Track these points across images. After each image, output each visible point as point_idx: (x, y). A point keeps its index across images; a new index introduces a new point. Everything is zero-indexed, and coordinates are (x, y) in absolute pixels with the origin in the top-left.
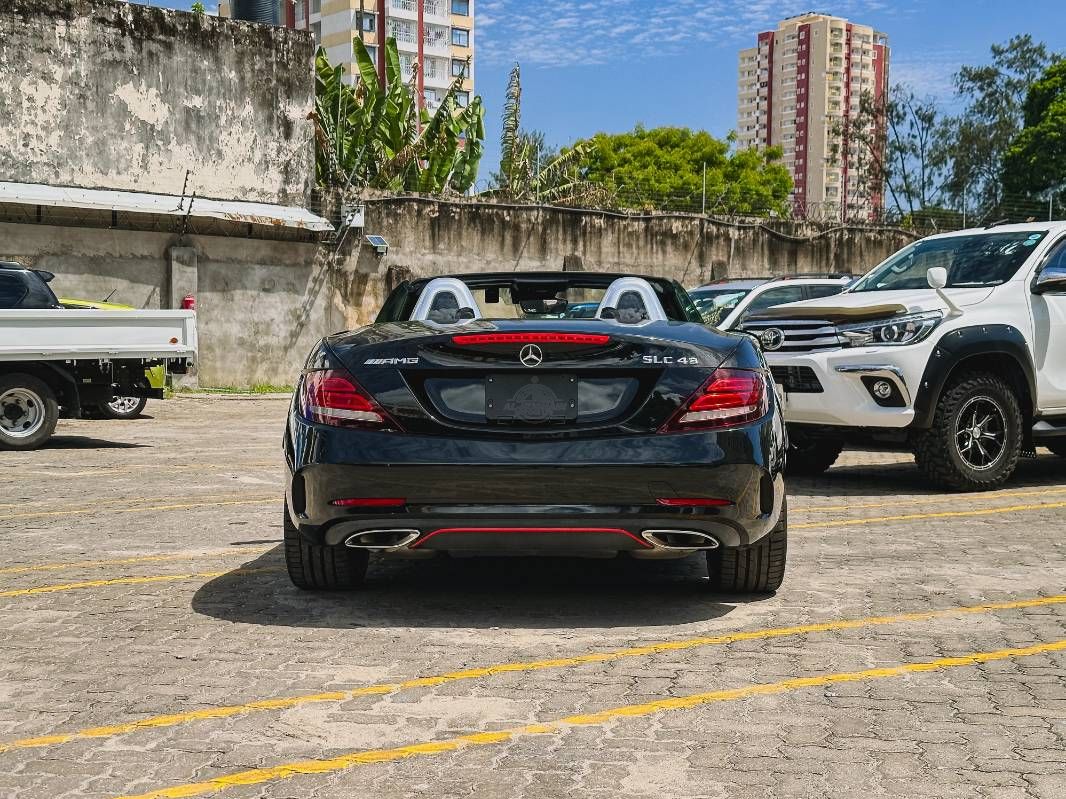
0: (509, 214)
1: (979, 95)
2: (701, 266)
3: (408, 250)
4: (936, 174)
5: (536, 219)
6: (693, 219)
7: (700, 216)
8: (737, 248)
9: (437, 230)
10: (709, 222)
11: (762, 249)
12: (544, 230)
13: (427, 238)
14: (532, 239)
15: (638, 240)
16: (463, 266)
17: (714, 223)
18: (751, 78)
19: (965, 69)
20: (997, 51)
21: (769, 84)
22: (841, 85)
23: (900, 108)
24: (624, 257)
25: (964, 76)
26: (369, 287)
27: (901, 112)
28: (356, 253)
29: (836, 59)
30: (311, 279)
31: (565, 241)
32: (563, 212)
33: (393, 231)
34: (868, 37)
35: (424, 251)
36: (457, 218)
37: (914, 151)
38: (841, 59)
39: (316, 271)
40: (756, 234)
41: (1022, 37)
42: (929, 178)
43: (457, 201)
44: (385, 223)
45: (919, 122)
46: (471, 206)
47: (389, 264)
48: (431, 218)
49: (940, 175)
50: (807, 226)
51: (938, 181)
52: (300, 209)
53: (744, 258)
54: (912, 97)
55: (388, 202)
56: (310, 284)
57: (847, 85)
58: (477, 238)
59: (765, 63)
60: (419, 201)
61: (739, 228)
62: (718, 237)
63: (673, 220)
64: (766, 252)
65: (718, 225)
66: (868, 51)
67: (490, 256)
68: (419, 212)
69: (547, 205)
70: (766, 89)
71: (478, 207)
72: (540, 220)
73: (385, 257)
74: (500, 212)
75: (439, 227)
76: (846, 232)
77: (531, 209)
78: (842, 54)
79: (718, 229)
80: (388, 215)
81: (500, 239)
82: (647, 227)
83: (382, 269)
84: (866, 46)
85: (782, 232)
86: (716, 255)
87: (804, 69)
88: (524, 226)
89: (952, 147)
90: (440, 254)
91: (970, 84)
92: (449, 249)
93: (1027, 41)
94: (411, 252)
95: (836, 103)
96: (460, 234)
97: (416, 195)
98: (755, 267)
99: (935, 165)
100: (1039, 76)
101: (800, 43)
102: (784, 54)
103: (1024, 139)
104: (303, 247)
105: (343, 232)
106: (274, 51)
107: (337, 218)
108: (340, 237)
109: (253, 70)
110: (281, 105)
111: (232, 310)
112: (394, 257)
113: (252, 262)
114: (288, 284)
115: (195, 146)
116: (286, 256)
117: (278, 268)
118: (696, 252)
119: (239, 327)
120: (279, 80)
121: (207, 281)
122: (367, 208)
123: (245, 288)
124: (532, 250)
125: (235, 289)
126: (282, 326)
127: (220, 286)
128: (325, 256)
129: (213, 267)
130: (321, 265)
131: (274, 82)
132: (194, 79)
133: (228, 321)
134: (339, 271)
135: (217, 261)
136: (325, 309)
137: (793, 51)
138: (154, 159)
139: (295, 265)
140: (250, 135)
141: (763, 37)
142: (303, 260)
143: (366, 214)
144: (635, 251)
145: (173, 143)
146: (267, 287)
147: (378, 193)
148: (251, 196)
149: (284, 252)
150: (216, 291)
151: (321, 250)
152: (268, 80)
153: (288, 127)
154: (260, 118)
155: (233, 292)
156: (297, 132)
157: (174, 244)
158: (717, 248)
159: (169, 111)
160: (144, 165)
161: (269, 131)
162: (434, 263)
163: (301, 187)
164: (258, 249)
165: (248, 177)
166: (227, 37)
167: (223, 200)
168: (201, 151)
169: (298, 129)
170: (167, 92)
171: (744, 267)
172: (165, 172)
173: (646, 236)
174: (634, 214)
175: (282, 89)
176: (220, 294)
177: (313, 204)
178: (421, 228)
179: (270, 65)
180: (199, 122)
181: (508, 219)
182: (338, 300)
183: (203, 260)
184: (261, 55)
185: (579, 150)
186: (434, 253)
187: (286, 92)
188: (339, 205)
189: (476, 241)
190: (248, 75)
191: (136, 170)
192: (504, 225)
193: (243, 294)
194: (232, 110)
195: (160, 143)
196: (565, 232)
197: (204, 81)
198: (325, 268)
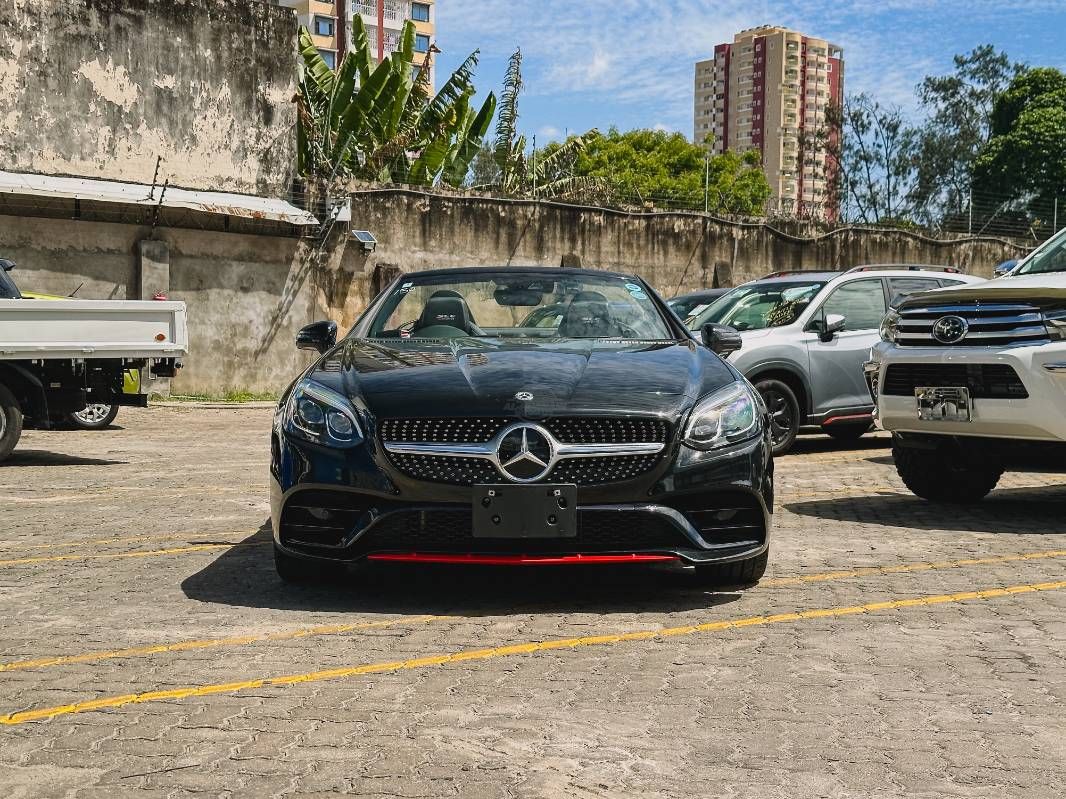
0: (504, 210)
1: (942, 106)
2: (704, 268)
3: (397, 247)
4: (902, 184)
5: (533, 215)
6: (696, 217)
7: (703, 214)
8: (741, 249)
9: (427, 225)
10: (712, 221)
11: (767, 251)
12: (541, 227)
13: (418, 234)
14: (528, 236)
15: (639, 237)
16: (455, 265)
17: (717, 222)
18: (708, 89)
19: (928, 79)
20: (960, 62)
21: (725, 96)
22: (797, 98)
23: (864, 117)
24: (624, 257)
25: (928, 86)
26: (354, 287)
27: (866, 122)
28: (340, 250)
29: (792, 71)
30: (290, 275)
31: (562, 239)
32: (560, 207)
33: (381, 227)
34: (824, 50)
35: (413, 248)
36: (449, 213)
37: (879, 160)
38: (796, 72)
39: (295, 268)
40: (760, 234)
41: (985, 47)
42: (894, 188)
43: (449, 194)
44: (372, 218)
45: (884, 131)
46: (464, 200)
47: (376, 262)
48: (422, 213)
49: (905, 184)
50: (812, 226)
51: (903, 191)
52: (278, 200)
53: (748, 259)
54: (877, 107)
55: (375, 195)
56: (289, 283)
57: (803, 98)
58: (470, 235)
59: (721, 75)
60: (409, 194)
61: (743, 228)
62: (721, 236)
63: (675, 218)
64: (770, 253)
65: (722, 224)
66: (824, 64)
67: (484, 255)
68: (409, 206)
69: (543, 201)
70: (722, 101)
71: (471, 201)
72: (537, 216)
73: (372, 255)
74: (494, 207)
75: (430, 222)
76: (851, 233)
77: (527, 204)
78: (798, 68)
79: (722, 230)
80: (376, 209)
81: (495, 236)
82: (648, 225)
83: (369, 267)
84: (821, 59)
85: (786, 233)
86: (719, 256)
87: (760, 82)
88: (519, 223)
89: (916, 158)
90: (432, 252)
91: (933, 94)
92: (441, 247)
93: (989, 51)
94: (401, 249)
95: (792, 115)
96: (452, 232)
97: (405, 188)
98: (759, 270)
99: (897, 174)
100: (1004, 86)
101: (757, 55)
102: (740, 66)
103: (994, 148)
104: (284, 242)
105: (328, 227)
106: (253, 29)
107: (321, 211)
108: (325, 232)
109: (230, 49)
110: (261, 87)
111: (206, 312)
112: (383, 255)
113: (228, 259)
114: (268, 283)
115: (167, 130)
116: (265, 252)
117: (257, 265)
118: (698, 253)
119: (214, 329)
120: (258, 60)
121: (180, 278)
122: (354, 200)
123: (221, 286)
124: (528, 249)
125: (210, 288)
126: (261, 328)
127: (194, 285)
128: (307, 252)
129: (186, 263)
130: (302, 262)
131: (253, 62)
132: (166, 57)
133: (203, 322)
134: (323, 269)
135: (191, 257)
136: (308, 310)
137: (749, 63)
138: (122, 144)
139: (276, 262)
140: (226, 120)
141: (719, 49)
142: (283, 256)
143: (353, 207)
144: (635, 251)
145: (143, 126)
146: (245, 285)
147: (365, 184)
148: (228, 186)
149: (264, 248)
150: (190, 290)
151: (303, 245)
152: (247, 60)
153: (268, 111)
154: (238, 101)
155: (208, 291)
156: (278, 117)
157: (143, 237)
158: (720, 249)
159: (138, 91)
160: (111, 150)
161: (246, 116)
162: (425, 261)
163: (281, 177)
164: (236, 244)
165: (225, 165)
166: (202, 12)
167: (197, 190)
168: (173, 136)
169: (279, 114)
170: (136, 70)
171: (748, 269)
172: (134, 158)
173: (647, 235)
174: (635, 211)
175: (261, 70)
176: (194, 293)
177: (295, 195)
178: (411, 223)
179: (248, 43)
180: (171, 104)
181: (503, 214)
182: (322, 300)
183: (176, 255)
184: (239, 32)
185: (579, 141)
186: (425, 250)
187: (266, 73)
188: (324, 197)
189: (469, 239)
190: (225, 54)
191: (102, 156)
192: (499, 221)
193: (219, 293)
194: (208, 91)
195: (128, 126)
196: (563, 230)
197: (177, 60)
198: (307, 265)
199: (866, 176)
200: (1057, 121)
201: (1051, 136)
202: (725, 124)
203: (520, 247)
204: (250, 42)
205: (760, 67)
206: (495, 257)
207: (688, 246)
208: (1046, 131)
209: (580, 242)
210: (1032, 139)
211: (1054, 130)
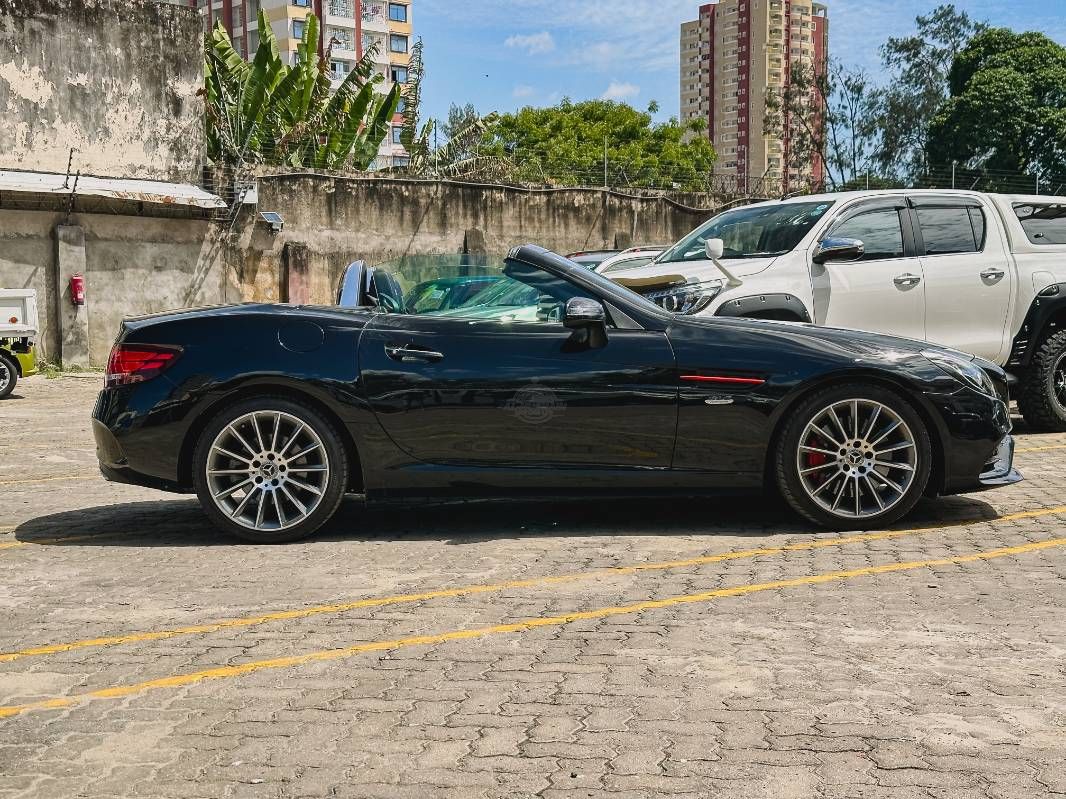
0: (407, 189)
1: (906, 66)
2: (604, 238)
3: (304, 226)
4: (866, 144)
5: (436, 193)
6: (596, 191)
7: (602, 189)
8: (640, 220)
9: (333, 205)
10: (612, 194)
11: (666, 222)
12: (444, 205)
13: (324, 214)
14: (431, 214)
15: (539, 212)
16: (361, 242)
17: (616, 196)
18: (694, 50)
19: (892, 40)
20: (921, 22)
21: (711, 57)
22: (782, 57)
23: (829, 79)
24: (526, 231)
25: (891, 47)
26: (263, 264)
27: (831, 84)
28: (249, 230)
29: (776, 31)
30: (201, 255)
31: (465, 216)
32: (463, 186)
33: (287, 207)
34: (807, 8)
35: (320, 227)
36: (354, 193)
37: (844, 121)
38: (780, 31)
39: (206, 248)
40: (659, 206)
41: (946, 7)
42: (860, 149)
43: (354, 176)
44: (280, 200)
45: (848, 92)
46: (368, 182)
47: (285, 240)
48: (328, 194)
49: (870, 145)
50: (710, 197)
51: (868, 151)
52: (189, 186)
53: (648, 230)
54: (841, 68)
55: (282, 179)
56: (200, 262)
57: (787, 57)
58: (375, 213)
59: (706, 36)
60: (314, 177)
61: (642, 201)
62: (620, 209)
63: (574, 194)
64: (670, 224)
65: (621, 197)
66: (808, 22)
67: (389, 231)
68: (315, 188)
69: (445, 180)
70: (707, 62)
71: (375, 182)
72: (439, 195)
73: (280, 234)
74: (398, 187)
75: (336, 203)
77: (431, 184)
78: (782, 27)
79: (621, 203)
80: (283, 191)
81: (399, 214)
82: (548, 200)
83: (278, 246)
84: (805, 18)
85: (685, 204)
86: (619, 228)
87: (745, 41)
88: (423, 201)
89: (882, 118)
90: (337, 230)
91: (897, 55)
92: (347, 226)
93: (951, 10)
94: (308, 228)
95: (777, 75)
96: (357, 211)
97: (311, 171)
98: (658, 239)
99: (864, 135)
100: (963, 45)
101: (741, 15)
102: (725, 26)
103: (948, 109)
104: (195, 224)
105: (236, 209)
106: (160, 28)
107: (230, 196)
108: (233, 215)
109: (139, 47)
110: (169, 82)
111: (123, 289)
112: (291, 233)
113: (142, 240)
114: (181, 262)
115: (80, 123)
116: (177, 234)
117: (170, 245)
118: (598, 225)
119: (131, 305)
120: (166, 57)
121: (96, 260)
122: (261, 184)
123: (136, 266)
124: (432, 226)
125: (125, 268)
126: (175, 304)
127: (109, 265)
128: (218, 233)
129: (102, 245)
130: (213, 242)
131: (162, 59)
132: (78, 57)
133: (119, 300)
134: (233, 248)
135: (106, 240)
136: (221, 287)
137: (734, 24)
138: (38, 138)
139: (187, 242)
140: (137, 113)
141: (704, 9)
142: (194, 237)
143: (260, 190)
144: (537, 225)
145: (58, 121)
146: (159, 265)
147: (272, 169)
148: (141, 174)
149: (176, 230)
150: (106, 270)
151: (213, 227)
152: (156, 57)
153: (177, 104)
154: (149, 94)
155: (123, 271)
156: (187, 108)
157: (61, 222)
158: (620, 221)
159: (53, 88)
160: (29, 145)
161: (157, 108)
162: (332, 239)
163: (192, 164)
164: (148, 228)
165: (137, 154)
166: (112, 14)
167: (112, 178)
168: (86, 129)
169: (188, 106)
170: (50, 70)
171: (648, 239)
172: (50, 150)
173: (548, 210)
174: (535, 188)
175: (169, 66)
176: (110, 273)
177: (205, 182)
178: (317, 204)
179: (156, 42)
180: (84, 100)
181: (407, 194)
182: (234, 277)
183: (91, 239)
184: (147, 32)
185: (480, 124)
186: (332, 229)
187: (174, 68)
188: (232, 181)
189: (374, 217)
190: (135, 52)
191: (20, 149)
192: (403, 200)
193: (134, 273)
194: (119, 87)
195: (44, 121)
196: (465, 207)
197: (89, 58)
198: (218, 245)
199: (832, 137)
200: (1007, 81)
201: (1001, 96)
202: (711, 85)
203: (424, 223)
204: (158, 40)
205: (745, 27)
206: (400, 234)
207: (588, 219)
208: (996, 91)
209: (482, 218)
210: (983, 100)
211: (1004, 90)
